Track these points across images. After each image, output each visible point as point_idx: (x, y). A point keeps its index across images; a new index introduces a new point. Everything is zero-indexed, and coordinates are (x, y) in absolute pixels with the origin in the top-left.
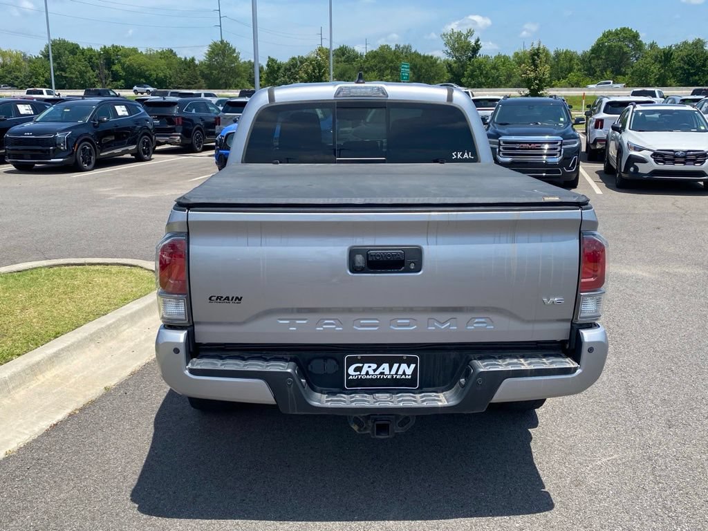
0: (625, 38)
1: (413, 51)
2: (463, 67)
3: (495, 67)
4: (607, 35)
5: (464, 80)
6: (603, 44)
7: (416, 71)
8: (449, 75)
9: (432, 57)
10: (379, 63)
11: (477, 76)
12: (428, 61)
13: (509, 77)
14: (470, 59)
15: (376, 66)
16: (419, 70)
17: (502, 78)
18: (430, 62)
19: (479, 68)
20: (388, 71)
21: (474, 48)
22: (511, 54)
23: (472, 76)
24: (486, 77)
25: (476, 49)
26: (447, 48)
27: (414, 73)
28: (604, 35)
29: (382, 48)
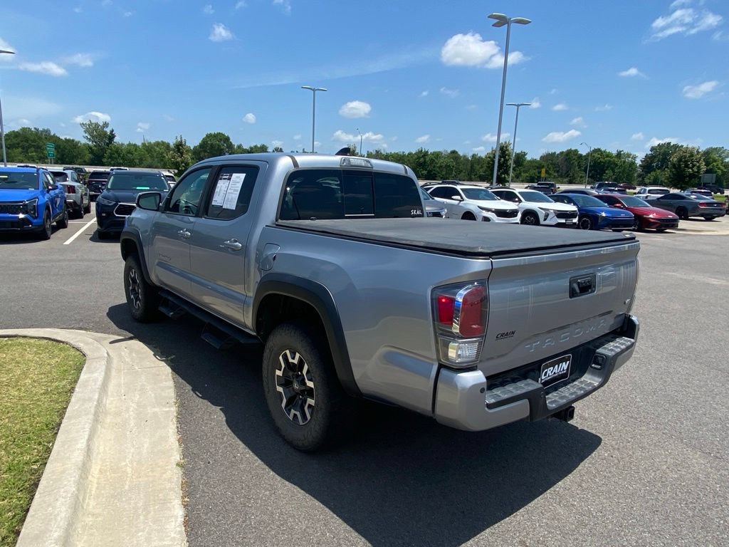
0: (221, 140)
1: (52, 134)
2: (103, 150)
3: (129, 152)
4: (209, 136)
5: (104, 160)
6: (207, 142)
7: (60, 150)
8: (90, 155)
9: (73, 140)
10: (22, 141)
11: (115, 158)
12: (69, 143)
13: (141, 160)
14: (108, 145)
15: (18, 144)
16: (62, 151)
17: (137, 161)
18: (71, 144)
19: (117, 152)
20: (33, 149)
21: (110, 136)
22: (139, 144)
23: (111, 157)
24: (123, 158)
25: (112, 137)
26: (86, 135)
27: (58, 152)
28: (207, 136)
29: (23, 129)
